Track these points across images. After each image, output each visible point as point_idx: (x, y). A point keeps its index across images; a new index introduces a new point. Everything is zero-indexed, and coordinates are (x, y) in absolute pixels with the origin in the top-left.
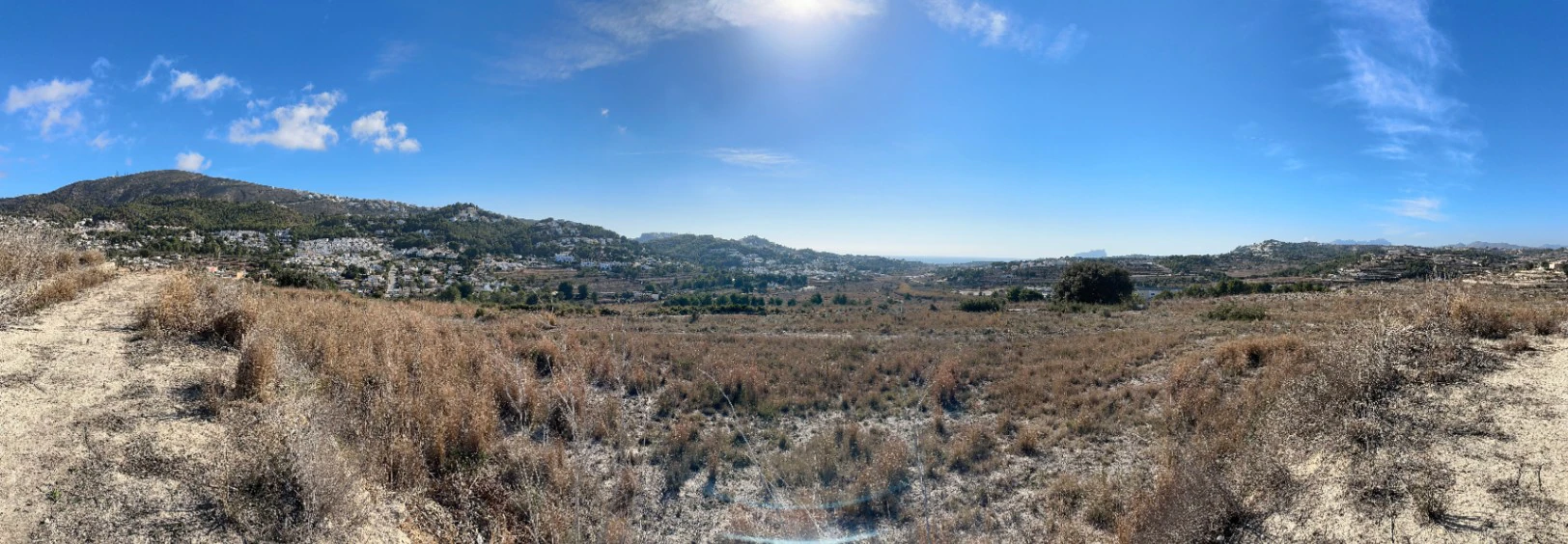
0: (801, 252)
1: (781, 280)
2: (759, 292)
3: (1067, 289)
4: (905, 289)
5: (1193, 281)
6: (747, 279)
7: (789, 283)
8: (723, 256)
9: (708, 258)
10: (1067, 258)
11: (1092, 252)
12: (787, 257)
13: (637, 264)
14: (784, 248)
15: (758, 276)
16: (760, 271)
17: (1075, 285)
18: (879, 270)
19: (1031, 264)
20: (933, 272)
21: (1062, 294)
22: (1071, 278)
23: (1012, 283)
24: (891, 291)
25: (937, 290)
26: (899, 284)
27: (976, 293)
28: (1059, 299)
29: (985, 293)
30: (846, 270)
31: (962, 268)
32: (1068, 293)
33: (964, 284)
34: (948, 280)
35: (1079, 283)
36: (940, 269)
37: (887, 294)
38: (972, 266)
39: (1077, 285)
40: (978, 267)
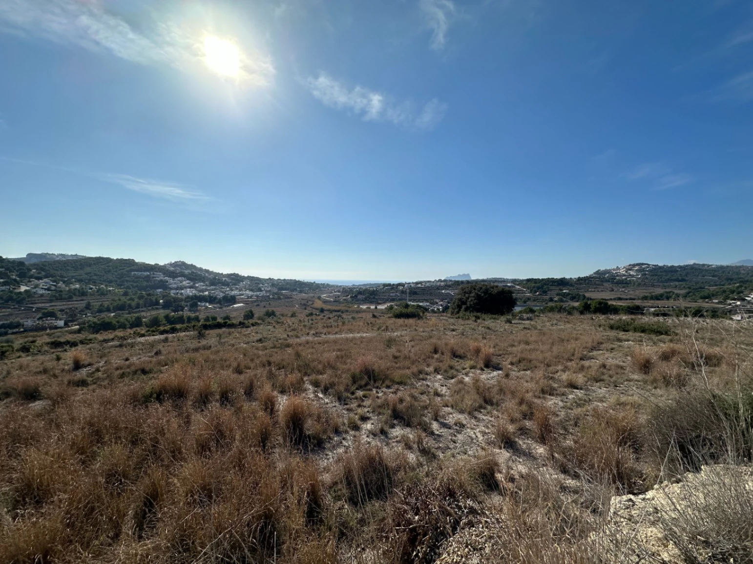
0: (229, 276)
1: (211, 300)
2: (190, 310)
3: (464, 303)
4: (319, 304)
5: (551, 300)
6: (176, 300)
7: (219, 302)
8: (147, 278)
9: (127, 281)
10: (440, 281)
11: (459, 275)
12: (216, 280)
13: (23, 288)
14: (212, 273)
15: (188, 297)
16: (189, 292)
17: (470, 300)
18: (296, 290)
19: (412, 285)
20: (339, 292)
21: (459, 307)
22: (467, 295)
23: (400, 300)
24: (308, 306)
25: (343, 305)
26: (314, 301)
27: (373, 307)
28: (456, 310)
29: (379, 307)
30: (270, 291)
31: (361, 288)
32: (465, 306)
33: (363, 300)
34: (351, 297)
35: (473, 299)
36: (343, 289)
37: (305, 309)
38: (368, 287)
39: (471, 300)
40: (373, 287)
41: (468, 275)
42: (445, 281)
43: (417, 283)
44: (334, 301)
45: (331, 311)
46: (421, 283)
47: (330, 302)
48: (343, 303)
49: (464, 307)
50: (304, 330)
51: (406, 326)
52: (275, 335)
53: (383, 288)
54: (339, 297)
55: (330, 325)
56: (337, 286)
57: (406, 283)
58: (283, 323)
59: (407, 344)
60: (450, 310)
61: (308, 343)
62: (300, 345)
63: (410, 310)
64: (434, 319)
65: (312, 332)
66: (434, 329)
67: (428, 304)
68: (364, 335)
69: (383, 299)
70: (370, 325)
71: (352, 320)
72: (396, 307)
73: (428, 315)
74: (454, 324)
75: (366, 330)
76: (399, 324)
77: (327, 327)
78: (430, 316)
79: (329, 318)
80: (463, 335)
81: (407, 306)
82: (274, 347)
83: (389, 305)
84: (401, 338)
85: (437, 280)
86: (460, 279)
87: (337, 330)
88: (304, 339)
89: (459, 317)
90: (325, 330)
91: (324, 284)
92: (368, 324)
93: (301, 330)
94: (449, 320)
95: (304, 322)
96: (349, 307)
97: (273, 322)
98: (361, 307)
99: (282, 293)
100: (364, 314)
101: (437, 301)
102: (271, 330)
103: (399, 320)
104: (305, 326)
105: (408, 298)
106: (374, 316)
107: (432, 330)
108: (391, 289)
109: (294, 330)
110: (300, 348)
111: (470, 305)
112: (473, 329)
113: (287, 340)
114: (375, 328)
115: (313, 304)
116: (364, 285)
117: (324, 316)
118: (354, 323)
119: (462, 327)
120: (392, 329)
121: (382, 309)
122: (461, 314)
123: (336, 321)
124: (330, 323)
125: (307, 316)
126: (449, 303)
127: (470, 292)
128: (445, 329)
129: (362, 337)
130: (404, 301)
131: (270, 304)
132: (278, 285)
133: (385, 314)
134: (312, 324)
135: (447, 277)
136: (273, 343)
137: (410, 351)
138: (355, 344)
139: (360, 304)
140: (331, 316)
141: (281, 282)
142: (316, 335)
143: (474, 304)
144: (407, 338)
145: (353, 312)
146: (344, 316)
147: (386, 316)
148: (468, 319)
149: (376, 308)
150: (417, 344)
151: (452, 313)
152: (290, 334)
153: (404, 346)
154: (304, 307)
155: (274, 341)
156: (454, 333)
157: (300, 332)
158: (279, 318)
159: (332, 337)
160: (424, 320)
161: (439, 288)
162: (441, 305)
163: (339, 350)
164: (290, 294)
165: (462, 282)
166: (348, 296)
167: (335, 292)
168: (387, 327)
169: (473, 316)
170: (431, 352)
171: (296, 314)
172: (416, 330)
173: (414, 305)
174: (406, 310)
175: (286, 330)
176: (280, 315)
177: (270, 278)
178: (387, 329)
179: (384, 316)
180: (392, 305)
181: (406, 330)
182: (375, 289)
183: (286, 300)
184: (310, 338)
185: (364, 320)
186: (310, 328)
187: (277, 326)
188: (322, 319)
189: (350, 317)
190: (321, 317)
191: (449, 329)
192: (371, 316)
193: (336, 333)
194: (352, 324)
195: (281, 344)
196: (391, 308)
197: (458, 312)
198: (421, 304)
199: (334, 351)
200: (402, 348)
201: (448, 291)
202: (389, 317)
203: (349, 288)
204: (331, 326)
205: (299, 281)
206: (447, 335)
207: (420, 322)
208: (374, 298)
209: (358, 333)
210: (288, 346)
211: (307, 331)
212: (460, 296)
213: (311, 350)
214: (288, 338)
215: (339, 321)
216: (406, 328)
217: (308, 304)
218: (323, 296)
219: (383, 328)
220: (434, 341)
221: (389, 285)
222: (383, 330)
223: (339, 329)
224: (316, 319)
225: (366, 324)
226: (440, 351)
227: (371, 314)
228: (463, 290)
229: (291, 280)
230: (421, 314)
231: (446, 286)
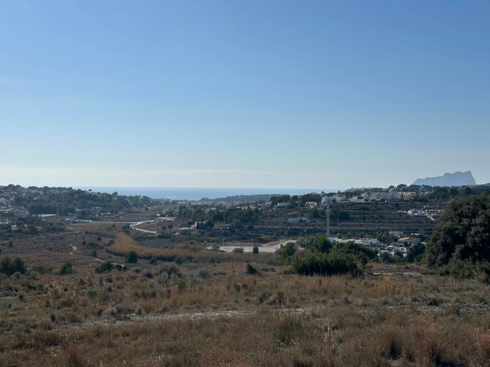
17: (472, 232)
18: (73, 211)
19: (338, 199)
20: (171, 214)
21: (448, 248)
22: (465, 221)
23: (309, 232)
24: (102, 248)
25: (182, 245)
26: (113, 237)
27: (248, 249)
28: (440, 256)
29: (264, 249)
30: (11, 214)
31: (219, 207)
32: (462, 246)
33: (225, 234)
34: (198, 227)
35: (481, 229)
36: (182, 207)
37: (95, 255)
38: (237, 203)
39: (476, 233)
40: (248, 205)
41: (469, 173)
42: (414, 188)
43: (349, 194)
44: (160, 237)
45: (153, 260)
46: (357, 193)
47: (151, 237)
48: (180, 241)
49: (458, 248)
50: (90, 302)
51: (325, 292)
52: (22, 317)
53: (272, 206)
54: (170, 227)
55: (150, 291)
56: (167, 203)
57: (324, 194)
58: (41, 287)
59: (326, 335)
60: (427, 255)
61: (98, 333)
62: (82, 338)
63: (332, 256)
64: (388, 277)
65: (109, 309)
66: (390, 300)
67: (375, 241)
68: (229, 314)
69: (272, 230)
70: (243, 291)
71: (201, 279)
72: (300, 249)
73: (375, 266)
74: (435, 289)
75: (232, 303)
76: (309, 287)
77: (145, 296)
78: (379, 270)
79: (149, 276)
80: (458, 313)
81: (326, 247)
82: (20, 346)
83: (284, 244)
84: (313, 321)
85: (396, 186)
86: (450, 184)
87: (166, 302)
88: (90, 324)
89: (448, 273)
90: (138, 305)
91: (137, 198)
92: (238, 288)
93: (85, 305)
94: (424, 278)
95: (91, 285)
96: (195, 250)
97: (18, 286)
98: (222, 248)
99: (40, 220)
100: (229, 265)
101: (396, 234)
102: (14, 306)
103: (309, 277)
104: (92, 295)
105: (328, 228)
106: (251, 270)
107: (386, 303)
108: (291, 207)
109: (67, 304)
110: (81, 347)
111: (474, 243)
112: (482, 300)
113: (50, 329)
114: (254, 299)
115: (112, 242)
116: (229, 199)
117: (137, 271)
118: (206, 287)
119: (455, 296)
120: (293, 301)
121: (271, 254)
122: (452, 265)
123: (165, 282)
124: (152, 286)
125: (98, 271)
126: (423, 239)
127: (474, 215)
128: (415, 300)
129: (224, 320)
130: (321, 236)
131: (11, 244)
132: (30, 199)
133: (275, 264)
134: (110, 290)
135: (419, 180)
136: (19, 337)
137: (334, 352)
138: (208, 335)
139: (220, 242)
140: (153, 270)
141: (36, 195)
142: (117, 315)
143: (483, 241)
144: (327, 322)
145: (203, 260)
146: (183, 270)
147: (278, 269)
148: (470, 276)
149: (256, 251)
150: (351, 336)
151: (432, 263)
152: (57, 313)
153: (320, 339)
154: (90, 252)
155: (20, 330)
156: (437, 309)
157: (81, 308)
158: (34, 278)
159: (153, 318)
160: (367, 280)
161: (399, 204)
162: (406, 245)
163: (171, 350)
164: (58, 221)
165: (454, 191)
166: (190, 224)
167: (163, 216)
168: (280, 295)
169: (482, 270)
170: (383, 355)
171: (73, 268)
172: (347, 302)
173: (342, 245)
174: (324, 255)
175: (48, 305)
176: (35, 269)
177: (11, 186)
178: (280, 299)
179: (273, 270)
180: (293, 244)
181: (324, 302)
182: (253, 208)
183: (50, 235)
184: (104, 323)
185: (230, 279)
186: (105, 299)
187: (27, 297)
188: (134, 278)
189: (196, 272)
190: (130, 272)
191: (424, 300)
192: (245, 270)
193: (165, 310)
194: (201, 289)
195: (37, 338)
196: (290, 250)
197: (445, 261)
198: (358, 242)
199: (159, 351)
200: (315, 345)
201: (420, 212)
202: (285, 273)
203: (195, 207)
204: (154, 295)
205: (79, 191)
206: (419, 313)
207: (357, 284)
208: (251, 228)
209: (215, 309)
210: (53, 341)
211: (99, 307)
212: (448, 224)
213: (105, 351)
214: (52, 324)
215: (171, 282)
216: (326, 298)
217: (100, 244)
218: (136, 225)
219: (271, 298)
220: (389, 327)
221: (286, 198)
222: (271, 304)
223: (171, 301)
224: (118, 279)
225: (233, 289)
226: (404, 352)
227: (245, 265)
228: (456, 209)
229: (60, 189)
230: (359, 265)
231: (416, 199)
